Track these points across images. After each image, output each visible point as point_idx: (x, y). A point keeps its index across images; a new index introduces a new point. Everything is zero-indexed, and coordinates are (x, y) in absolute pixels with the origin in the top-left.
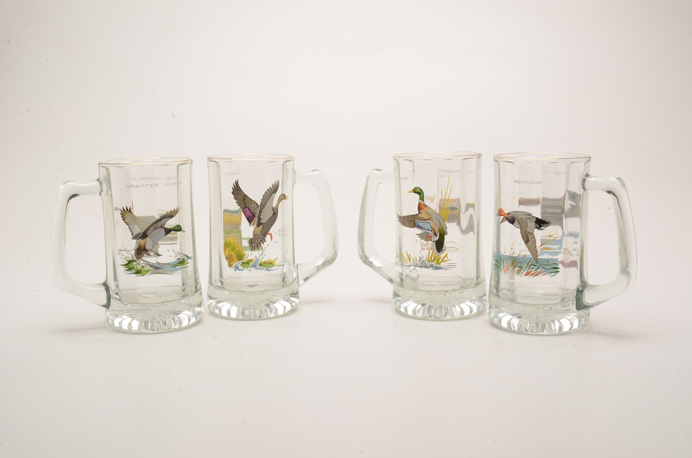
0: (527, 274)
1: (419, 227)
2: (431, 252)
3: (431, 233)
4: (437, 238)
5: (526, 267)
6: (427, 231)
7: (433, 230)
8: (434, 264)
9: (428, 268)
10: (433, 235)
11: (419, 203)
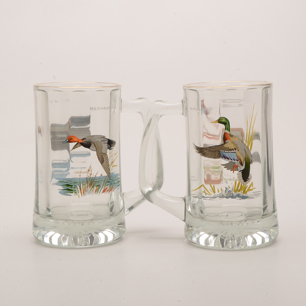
0: (104, 191)
1: (225, 157)
2: (238, 182)
3: (237, 163)
4: (243, 168)
5: (103, 185)
6: (233, 161)
7: (239, 159)
8: (241, 193)
9: (235, 198)
10: (239, 165)
11: (225, 134)
